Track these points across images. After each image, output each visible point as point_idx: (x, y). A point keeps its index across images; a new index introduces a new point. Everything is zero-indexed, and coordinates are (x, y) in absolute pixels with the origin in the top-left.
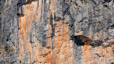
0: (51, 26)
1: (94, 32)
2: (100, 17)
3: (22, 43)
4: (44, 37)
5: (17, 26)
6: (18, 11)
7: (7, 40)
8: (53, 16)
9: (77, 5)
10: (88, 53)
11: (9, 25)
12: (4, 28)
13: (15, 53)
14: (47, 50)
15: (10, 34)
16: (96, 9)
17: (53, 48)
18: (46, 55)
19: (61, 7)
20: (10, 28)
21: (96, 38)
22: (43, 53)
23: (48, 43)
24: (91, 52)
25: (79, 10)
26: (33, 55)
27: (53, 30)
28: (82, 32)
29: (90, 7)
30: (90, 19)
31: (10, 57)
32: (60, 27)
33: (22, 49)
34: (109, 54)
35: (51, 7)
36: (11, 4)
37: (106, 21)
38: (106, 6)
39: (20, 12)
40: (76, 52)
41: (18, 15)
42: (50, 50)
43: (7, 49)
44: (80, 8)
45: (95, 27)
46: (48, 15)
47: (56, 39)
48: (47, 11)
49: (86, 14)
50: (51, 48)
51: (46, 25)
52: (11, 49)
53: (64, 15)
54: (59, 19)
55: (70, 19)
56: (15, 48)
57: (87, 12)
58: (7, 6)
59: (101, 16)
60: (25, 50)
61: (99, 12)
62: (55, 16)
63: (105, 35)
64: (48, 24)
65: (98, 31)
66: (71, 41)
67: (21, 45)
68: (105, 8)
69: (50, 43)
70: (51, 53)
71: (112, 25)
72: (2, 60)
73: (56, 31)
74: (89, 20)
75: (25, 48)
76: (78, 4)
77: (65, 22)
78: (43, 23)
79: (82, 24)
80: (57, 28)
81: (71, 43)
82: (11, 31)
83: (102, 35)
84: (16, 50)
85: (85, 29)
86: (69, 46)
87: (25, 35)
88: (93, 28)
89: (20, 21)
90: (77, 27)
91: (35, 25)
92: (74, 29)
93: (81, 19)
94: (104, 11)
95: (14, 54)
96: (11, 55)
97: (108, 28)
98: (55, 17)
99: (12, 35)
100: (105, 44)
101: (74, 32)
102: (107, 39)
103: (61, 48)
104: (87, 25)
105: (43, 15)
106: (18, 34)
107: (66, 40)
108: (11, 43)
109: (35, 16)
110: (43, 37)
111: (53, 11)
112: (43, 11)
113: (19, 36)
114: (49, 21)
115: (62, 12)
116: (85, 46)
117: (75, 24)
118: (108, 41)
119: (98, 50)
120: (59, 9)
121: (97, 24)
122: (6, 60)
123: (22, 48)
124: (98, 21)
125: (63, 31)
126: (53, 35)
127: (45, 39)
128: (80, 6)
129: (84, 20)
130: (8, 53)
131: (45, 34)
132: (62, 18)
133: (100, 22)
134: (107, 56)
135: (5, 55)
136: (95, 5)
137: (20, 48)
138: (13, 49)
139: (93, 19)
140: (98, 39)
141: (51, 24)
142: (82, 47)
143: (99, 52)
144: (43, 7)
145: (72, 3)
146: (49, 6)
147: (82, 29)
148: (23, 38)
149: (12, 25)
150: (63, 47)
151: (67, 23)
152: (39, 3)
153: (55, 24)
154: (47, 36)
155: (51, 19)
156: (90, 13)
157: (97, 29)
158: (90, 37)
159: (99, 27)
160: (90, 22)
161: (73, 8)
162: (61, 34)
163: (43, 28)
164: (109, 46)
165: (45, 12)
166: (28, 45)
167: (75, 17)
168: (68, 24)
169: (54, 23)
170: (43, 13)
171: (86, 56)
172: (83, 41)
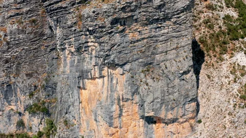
0: (118, 106)
1: (167, 110)
2: (175, 94)
3: (84, 118)
4: (111, 118)
5: (78, 100)
6: (79, 84)
7: (66, 113)
8: (121, 97)
9: (147, 85)
10: (161, 131)
11: (68, 97)
12: (61, 98)
13: (77, 128)
14: (114, 130)
15: (69, 107)
16: (169, 86)
17: (121, 128)
18: (113, 134)
19: (130, 88)
20: (69, 100)
21: (170, 116)
22: (110, 133)
23: (115, 123)
24: (164, 131)
25: (150, 90)
26: (99, 133)
27: (121, 110)
28: (153, 112)
29: (162, 84)
30: (163, 98)
31: (71, 133)
32: (128, 107)
33: (84, 125)
34: (186, 130)
35: (118, 88)
36: (69, 72)
37: (182, 97)
38: (183, 80)
39: (81, 85)
40: (147, 131)
41: (79, 87)
42: (117, 129)
43: (67, 124)
44: (151, 88)
45: (168, 106)
46: (115, 96)
47: (124, 119)
48: (114, 92)
49: (158, 94)
50: (119, 127)
51: (112, 105)
52: (71, 123)
53: (132, 96)
54: (127, 100)
55: (140, 99)
56: (75, 122)
57: (159, 91)
58: (64, 72)
59: (176, 92)
60: (88, 127)
61: (173, 89)
62: (123, 97)
63: (181, 112)
64: (115, 105)
65: (172, 109)
66: (141, 120)
67: (83, 120)
68: (183, 82)
69: (118, 123)
70: (119, 132)
71: (189, 100)
72: (62, 136)
73: (124, 111)
74: (161, 100)
75: (88, 124)
76: (149, 84)
77: (134, 102)
78: (109, 103)
79: (153, 105)
80: (125, 108)
81: (142, 122)
82: (70, 103)
83: (177, 112)
84: (77, 125)
85: (157, 109)
86: (139, 125)
87: (88, 110)
88: (166, 107)
89: (82, 94)
90: (147, 108)
91: (101, 104)
92: (144, 109)
93: (152, 99)
94: (180, 86)
95: (75, 129)
96: (72, 130)
97: (184, 104)
98: (123, 99)
99: (71, 108)
100: (181, 120)
101: (144, 113)
102: (184, 115)
103: (129, 128)
104: (159, 105)
105: (109, 95)
106: (79, 109)
107: (135, 120)
108: (71, 116)
109: (100, 94)
110: (109, 118)
111: (121, 93)
112: (109, 90)
113: (80, 110)
114: (116, 101)
115: (130, 93)
116: (157, 125)
117: (145, 105)
118: (185, 117)
119: (172, 127)
120: (127, 90)
121: (171, 103)
122: (67, 135)
123: (85, 123)
124: (172, 99)
125: (132, 111)
126: (120, 115)
127: (112, 119)
128: (151, 86)
129: (156, 101)
130: (69, 129)
131: (112, 115)
132: (131, 98)
133: (174, 100)
134: (183, 133)
135: (65, 130)
136: (169, 81)
137: (82, 122)
138: (73, 123)
139: (166, 97)
140: (172, 117)
141: (119, 104)
142: (154, 125)
143: (172, 130)
144: (109, 87)
145: (142, 83)
146: (116, 87)
147: (153, 110)
148: (86, 113)
149: (71, 96)
150: (132, 126)
151: (136, 103)
152: (105, 81)
153: (123, 105)
154: (114, 117)
155: (119, 100)
156: (163, 92)
157: (171, 108)
158: (162, 116)
159: (173, 105)
160: (162, 102)
161: (144, 89)
162: (130, 114)
163: (110, 109)
164: (185, 121)
165: (111, 92)
166: (92, 122)
167: (145, 98)
168: (138, 104)
169: (121, 104)
170: (109, 92)
171: (158, 135)
172: (155, 120)
